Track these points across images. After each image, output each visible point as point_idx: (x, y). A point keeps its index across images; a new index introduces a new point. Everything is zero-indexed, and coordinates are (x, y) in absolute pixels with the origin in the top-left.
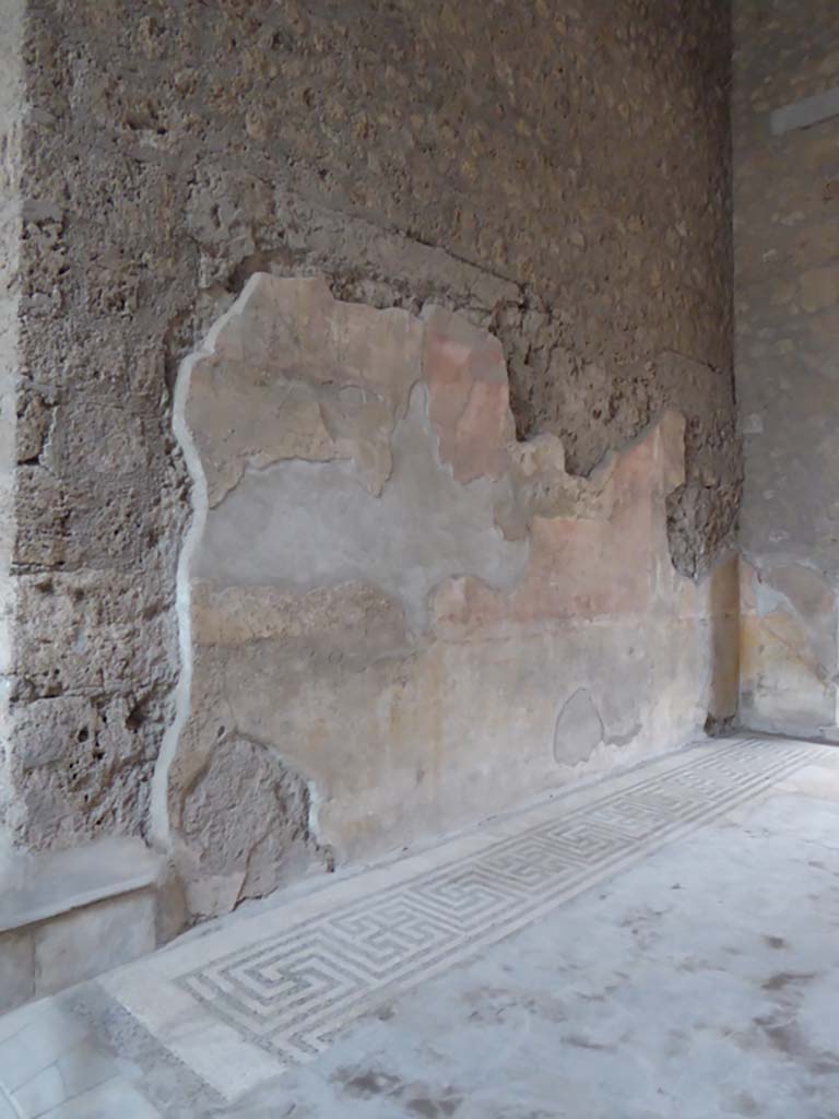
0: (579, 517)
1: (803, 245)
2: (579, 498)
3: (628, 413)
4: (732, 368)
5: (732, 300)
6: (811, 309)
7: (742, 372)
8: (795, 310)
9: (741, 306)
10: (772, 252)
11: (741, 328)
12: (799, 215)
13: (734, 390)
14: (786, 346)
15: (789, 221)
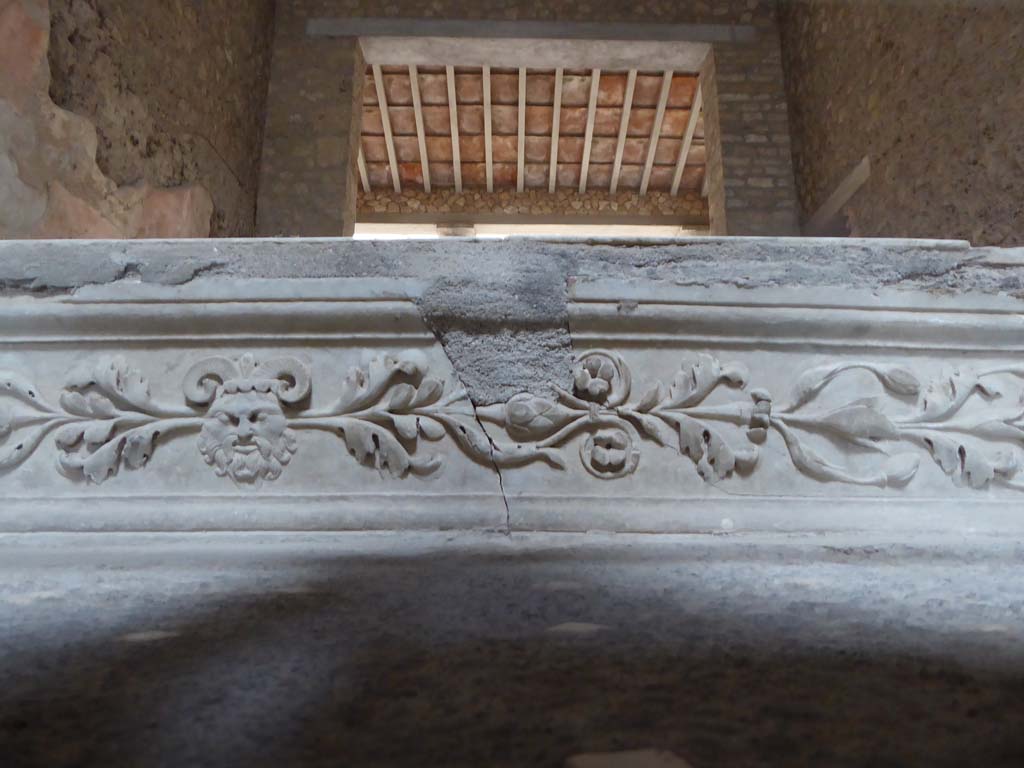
0: (103, 216)
1: (321, 117)
2: (105, 198)
3: (162, 162)
4: (256, 196)
5: (261, 143)
6: (324, 165)
7: (263, 202)
8: (311, 164)
9: (268, 151)
10: (298, 116)
11: (267, 169)
12: (321, 96)
13: (255, 213)
14: (301, 188)
15: (312, 98)
